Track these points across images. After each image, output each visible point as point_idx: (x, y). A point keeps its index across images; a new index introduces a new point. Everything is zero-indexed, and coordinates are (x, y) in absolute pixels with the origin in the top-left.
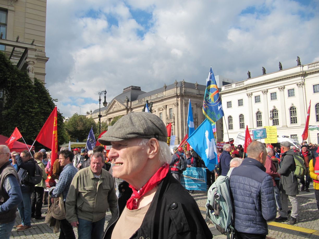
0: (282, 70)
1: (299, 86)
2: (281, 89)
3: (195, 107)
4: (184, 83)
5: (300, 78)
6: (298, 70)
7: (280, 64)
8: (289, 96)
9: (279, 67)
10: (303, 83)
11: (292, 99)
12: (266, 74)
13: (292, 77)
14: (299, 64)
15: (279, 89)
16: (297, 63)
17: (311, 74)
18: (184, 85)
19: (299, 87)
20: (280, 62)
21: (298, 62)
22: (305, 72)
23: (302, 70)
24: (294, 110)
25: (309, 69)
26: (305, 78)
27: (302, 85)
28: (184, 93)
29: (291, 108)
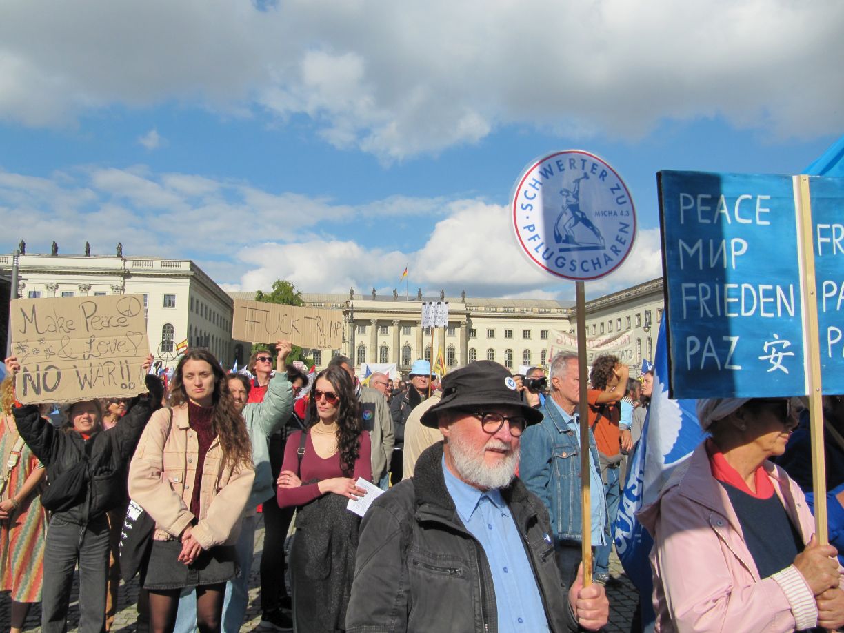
0: (90, 256)
1: (115, 290)
2: (84, 289)
5: (118, 278)
6: (116, 264)
7: (88, 245)
9: (85, 250)
10: (122, 287)
12: (57, 255)
13: (106, 273)
14: (120, 255)
15: (80, 287)
16: (116, 252)
17: (136, 275)
21: (119, 252)
22: (129, 272)
23: (123, 267)
25: (134, 267)
26: (126, 280)
27: (119, 290)
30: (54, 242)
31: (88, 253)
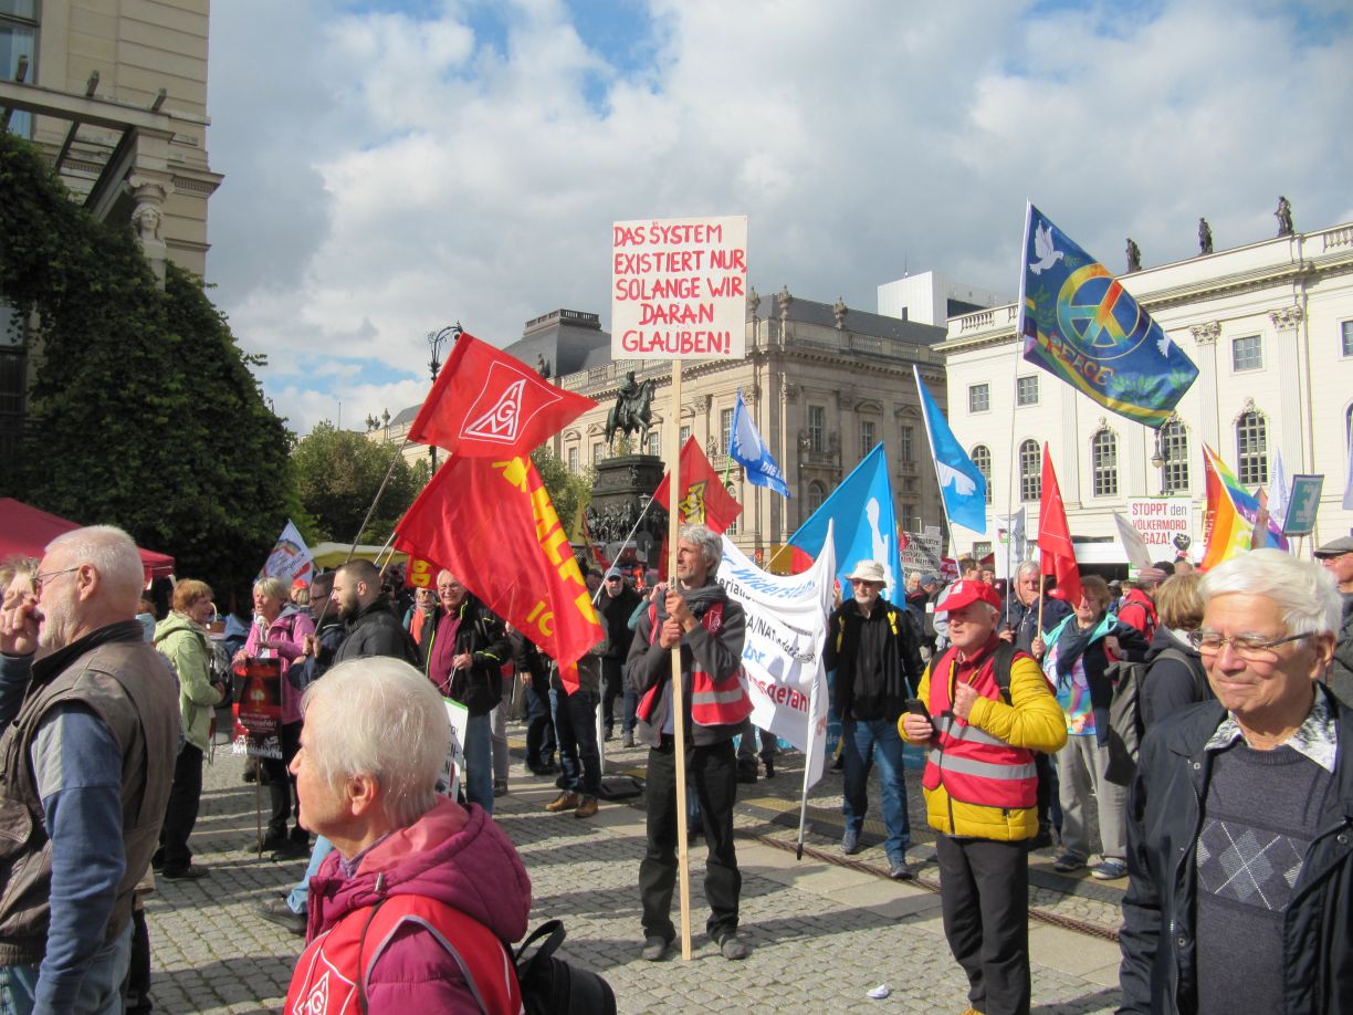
0: (1211, 252)
1: (1282, 322)
2: (1206, 334)
3: (830, 405)
4: (786, 301)
5: (1287, 289)
6: (1282, 253)
7: (1204, 226)
8: (1237, 366)
9: (1198, 240)
10: (1301, 311)
11: (1248, 377)
12: (1140, 269)
13: (1254, 284)
14: (1287, 229)
15: (1196, 334)
16: (1276, 224)
17: (1333, 271)
18: (787, 308)
19: (1282, 326)
20: (1202, 220)
21: (1282, 223)
22: (1312, 266)
23: (1297, 257)
24: (1257, 427)
25: (1330, 251)
26: (1307, 291)
27: (1293, 321)
28: (787, 343)
29: (1244, 416)
30: (1129, 241)
31: (1206, 244)
